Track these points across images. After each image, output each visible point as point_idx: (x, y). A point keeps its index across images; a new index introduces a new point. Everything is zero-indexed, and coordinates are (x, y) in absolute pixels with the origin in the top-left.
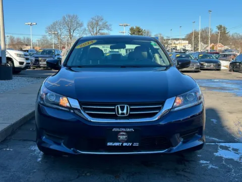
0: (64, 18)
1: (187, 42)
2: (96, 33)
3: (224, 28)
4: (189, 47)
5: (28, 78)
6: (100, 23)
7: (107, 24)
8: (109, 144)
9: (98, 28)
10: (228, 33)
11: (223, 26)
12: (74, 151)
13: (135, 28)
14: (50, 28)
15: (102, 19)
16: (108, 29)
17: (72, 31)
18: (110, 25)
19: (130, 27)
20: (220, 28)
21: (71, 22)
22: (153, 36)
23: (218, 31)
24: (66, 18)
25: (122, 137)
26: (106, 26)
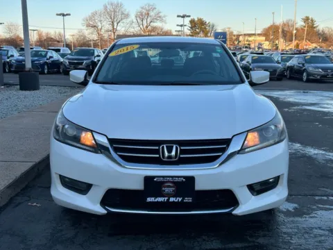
0: (106, 7)
1: (264, 38)
2: (147, 27)
3: (312, 20)
4: (266, 45)
5: (60, 88)
6: (152, 13)
7: (161, 14)
9: (149, 20)
10: (317, 26)
11: (310, 17)
13: (196, 19)
14: (87, 20)
15: (155, 8)
16: (162, 21)
17: (115, 24)
18: (165, 16)
19: (189, 19)
20: (306, 19)
21: (115, 11)
22: (220, 31)
23: (304, 24)
24: (108, 7)
26: (160, 17)
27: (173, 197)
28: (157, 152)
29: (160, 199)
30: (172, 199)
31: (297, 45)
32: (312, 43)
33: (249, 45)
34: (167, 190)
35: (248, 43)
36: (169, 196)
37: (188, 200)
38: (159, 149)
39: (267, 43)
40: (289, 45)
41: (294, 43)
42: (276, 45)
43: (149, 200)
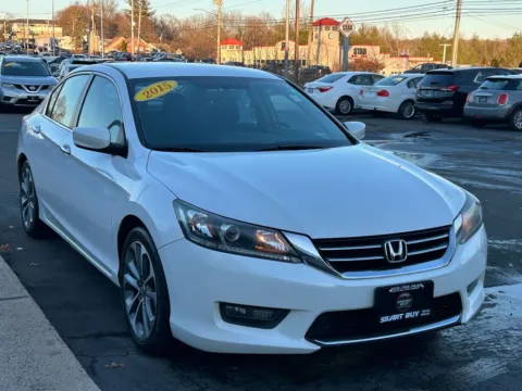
27: (409, 311)
28: (380, 252)
29: (395, 317)
30: (408, 315)
31: (124, 46)
32: (148, 42)
33: (33, 40)
34: (402, 303)
35: (31, 37)
36: (405, 310)
37: (426, 313)
38: (383, 247)
39: (68, 39)
40: (109, 44)
41: (119, 41)
42: (85, 43)
43: (384, 319)
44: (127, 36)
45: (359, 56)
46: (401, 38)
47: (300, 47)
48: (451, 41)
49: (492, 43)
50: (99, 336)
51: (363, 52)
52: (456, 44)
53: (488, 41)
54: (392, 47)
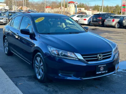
8: (97, 73)
12: (80, 78)
25: (102, 69)
44: (22, 6)
45: (79, 11)
46: (90, 6)
47: (65, 8)
48: (102, 7)
49: (111, 7)
50: (18, 77)
51: (80, 10)
52: (103, 7)
53: (110, 7)
54: (87, 8)
